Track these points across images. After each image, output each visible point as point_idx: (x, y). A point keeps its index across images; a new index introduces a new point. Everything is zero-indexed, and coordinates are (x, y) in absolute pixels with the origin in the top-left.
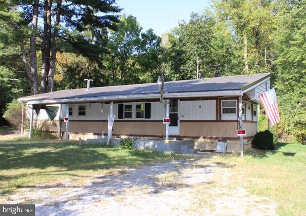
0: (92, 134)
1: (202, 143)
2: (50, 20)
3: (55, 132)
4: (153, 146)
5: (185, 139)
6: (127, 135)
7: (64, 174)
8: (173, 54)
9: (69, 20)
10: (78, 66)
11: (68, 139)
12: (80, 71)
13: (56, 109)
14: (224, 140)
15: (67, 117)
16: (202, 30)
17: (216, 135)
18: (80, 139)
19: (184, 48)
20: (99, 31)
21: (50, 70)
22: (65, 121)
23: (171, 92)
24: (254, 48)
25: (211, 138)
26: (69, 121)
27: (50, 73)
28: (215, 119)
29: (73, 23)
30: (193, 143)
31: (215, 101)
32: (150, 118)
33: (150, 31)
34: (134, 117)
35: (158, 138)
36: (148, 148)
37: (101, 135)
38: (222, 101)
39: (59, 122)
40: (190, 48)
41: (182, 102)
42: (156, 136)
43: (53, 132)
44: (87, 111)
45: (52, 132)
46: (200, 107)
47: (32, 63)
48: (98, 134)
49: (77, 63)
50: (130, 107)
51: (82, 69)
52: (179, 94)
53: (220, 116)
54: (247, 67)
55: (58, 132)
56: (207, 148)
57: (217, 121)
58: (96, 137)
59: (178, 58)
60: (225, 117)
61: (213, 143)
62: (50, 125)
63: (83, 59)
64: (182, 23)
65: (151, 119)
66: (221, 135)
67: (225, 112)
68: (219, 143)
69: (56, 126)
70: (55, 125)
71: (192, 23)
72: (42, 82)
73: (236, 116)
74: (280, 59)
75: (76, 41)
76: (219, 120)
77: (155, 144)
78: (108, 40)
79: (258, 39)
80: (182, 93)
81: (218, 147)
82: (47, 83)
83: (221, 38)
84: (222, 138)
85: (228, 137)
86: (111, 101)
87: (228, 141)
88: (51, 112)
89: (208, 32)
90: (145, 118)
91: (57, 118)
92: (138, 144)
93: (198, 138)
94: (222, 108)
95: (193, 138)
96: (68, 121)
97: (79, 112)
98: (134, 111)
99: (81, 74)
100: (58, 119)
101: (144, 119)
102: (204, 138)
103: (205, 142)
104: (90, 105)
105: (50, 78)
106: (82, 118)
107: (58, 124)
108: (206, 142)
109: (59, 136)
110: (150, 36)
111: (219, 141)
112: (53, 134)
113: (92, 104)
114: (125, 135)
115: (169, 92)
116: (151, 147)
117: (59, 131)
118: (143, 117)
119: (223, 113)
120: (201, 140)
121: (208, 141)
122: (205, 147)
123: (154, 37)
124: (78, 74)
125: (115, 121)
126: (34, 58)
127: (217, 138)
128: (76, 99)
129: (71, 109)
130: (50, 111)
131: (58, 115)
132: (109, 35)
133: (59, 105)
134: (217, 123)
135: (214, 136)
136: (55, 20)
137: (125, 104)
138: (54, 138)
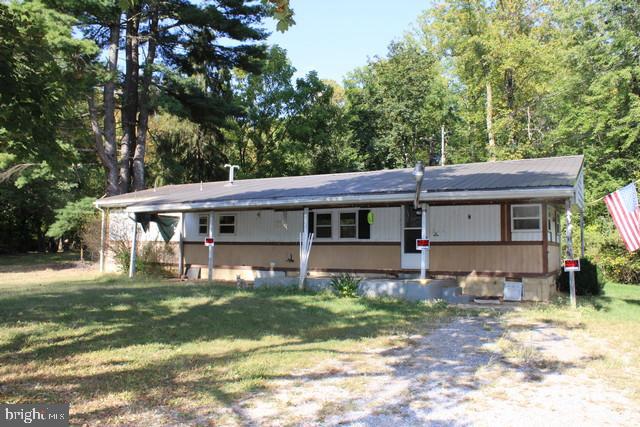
0: (250, 267)
1: (475, 283)
2: (137, 54)
3: (171, 265)
4: (396, 290)
5: (440, 277)
6: (323, 270)
7: (310, 350)
8: (355, 118)
9: (168, 55)
10: (178, 140)
11: (199, 277)
12: (182, 150)
13: (174, 220)
14: (518, 278)
15: (211, 237)
16: (412, 74)
17: (501, 269)
18: (238, 278)
19: (377, 108)
20: (217, 75)
21: (138, 146)
22: (207, 244)
23: (433, 191)
24: (507, 108)
25: (492, 275)
26: (216, 243)
27: (137, 153)
28: (499, 239)
29: (177, 60)
30: (456, 283)
31: (498, 207)
32: (369, 238)
33: (313, 76)
34: (336, 237)
35: (384, 275)
36: (385, 294)
37: (268, 269)
38: (512, 206)
39: (178, 246)
40: (391, 107)
41: (432, 207)
42: (382, 272)
43: (167, 265)
44: (237, 225)
45: (163, 264)
46: (470, 217)
47: (108, 133)
48: (261, 269)
49: (178, 135)
50: (328, 217)
51: (187, 145)
52: (451, 194)
53: (510, 233)
54: (492, 142)
55: (177, 265)
56: (485, 292)
57: (503, 243)
58: (258, 274)
59: (366, 126)
60: (518, 235)
61: (495, 283)
62: (159, 251)
63: (188, 127)
64: (375, 60)
65: (371, 240)
66: (511, 270)
67: (517, 226)
68: (507, 283)
69: (173, 254)
70: (170, 251)
71: (395, 61)
72: (122, 170)
73: (541, 234)
74: (562, 128)
75: (187, 92)
76: (506, 241)
77: (399, 287)
78: (231, 92)
79: (513, 91)
80: (457, 193)
81: (506, 291)
82: (131, 172)
83: (438, 88)
84: (514, 274)
85: (525, 271)
86: (305, 206)
87: (525, 280)
88: (166, 227)
89: (425, 78)
90: (360, 238)
91: (176, 238)
92: (365, 287)
93: (466, 274)
94: (512, 219)
95: (456, 274)
96: (213, 244)
97: (221, 227)
98: (336, 225)
99: (185, 155)
100: (178, 240)
101: (357, 240)
102: (478, 274)
103: (479, 281)
104: (259, 215)
105: (139, 162)
106: (227, 237)
107: (177, 249)
108: (483, 282)
109: (179, 272)
110: (312, 85)
111: (508, 279)
112: (167, 268)
113: (263, 212)
114: (318, 270)
115: (429, 191)
116: (390, 292)
117: (179, 262)
118: (354, 236)
119: (515, 228)
120: (472, 278)
121: (487, 279)
122: (480, 290)
123: (319, 86)
124: (179, 154)
125: (314, 244)
126: (110, 124)
127: (503, 275)
128: (233, 202)
129: (203, 221)
130: (165, 225)
131: (179, 231)
132: (234, 82)
133: (180, 215)
134: (504, 247)
135: (498, 271)
136: (147, 52)
137: (316, 212)
138: (171, 276)
